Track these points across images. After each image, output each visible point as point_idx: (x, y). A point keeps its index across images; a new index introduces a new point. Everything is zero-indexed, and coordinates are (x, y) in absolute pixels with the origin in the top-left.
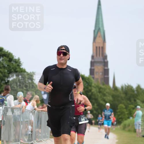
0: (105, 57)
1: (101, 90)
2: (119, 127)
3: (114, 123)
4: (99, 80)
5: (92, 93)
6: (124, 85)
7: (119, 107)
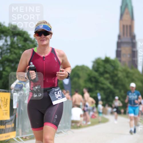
1: (129, 75)
5: (119, 78)
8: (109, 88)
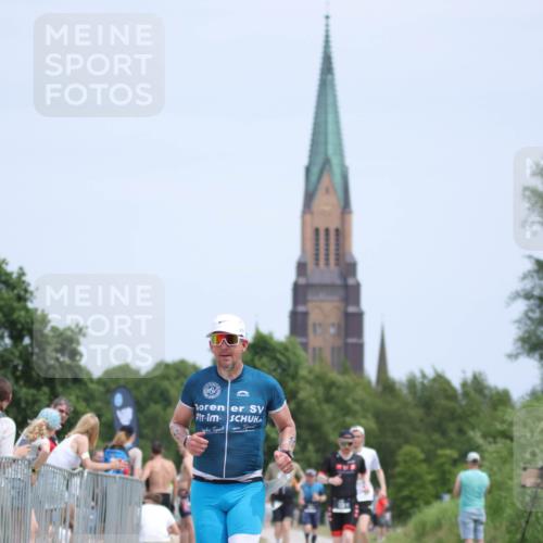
0: (349, 268)
1: (334, 391)
2: (400, 530)
3: (382, 516)
4: (327, 355)
5: (300, 404)
6: (418, 375)
7: (400, 458)
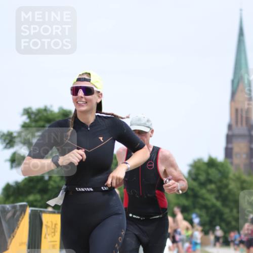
8: (214, 206)
